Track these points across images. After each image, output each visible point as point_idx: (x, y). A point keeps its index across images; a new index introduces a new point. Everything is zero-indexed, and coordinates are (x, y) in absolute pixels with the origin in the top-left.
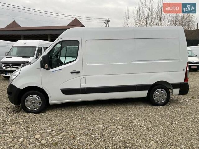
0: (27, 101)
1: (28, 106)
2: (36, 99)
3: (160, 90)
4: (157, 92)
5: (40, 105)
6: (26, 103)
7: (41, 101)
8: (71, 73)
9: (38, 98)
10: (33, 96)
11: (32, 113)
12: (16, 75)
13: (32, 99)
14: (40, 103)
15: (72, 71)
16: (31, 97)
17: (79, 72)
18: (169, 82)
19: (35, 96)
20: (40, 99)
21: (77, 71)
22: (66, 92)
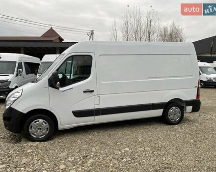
0: (31, 127)
1: (33, 134)
2: (43, 125)
3: (174, 108)
4: (171, 111)
5: (47, 131)
6: (30, 130)
7: (48, 127)
8: (84, 92)
9: (45, 123)
10: (38, 121)
11: (37, 141)
13: (37, 124)
14: (47, 129)
15: (85, 90)
16: (36, 122)
17: (92, 91)
18: (183, 100)
19: (41, 121)
20: (47, 124)
21: (91, 89)
22: (78, 114)
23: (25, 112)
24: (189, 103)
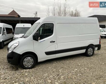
0: (24, 61)
1: (25, 65)
3: (90, 48)
4: (89, 50)
5: (32, 63)
6: (24, 63)
7: (33, 61)
8: (51, 42)
9: (31, 59)
10: (28, 58)
11: (28, 69)
12: (16, 46)
13: (28, 60)
14: (33, 62)
15: (51, 41)
17: (54, 42)
18: (94, 44)
19: (29, 58)
20: (32, 59)
21: (54, 41)
22: (48, 53)
23: (21, 54)
24: (96, 46)
